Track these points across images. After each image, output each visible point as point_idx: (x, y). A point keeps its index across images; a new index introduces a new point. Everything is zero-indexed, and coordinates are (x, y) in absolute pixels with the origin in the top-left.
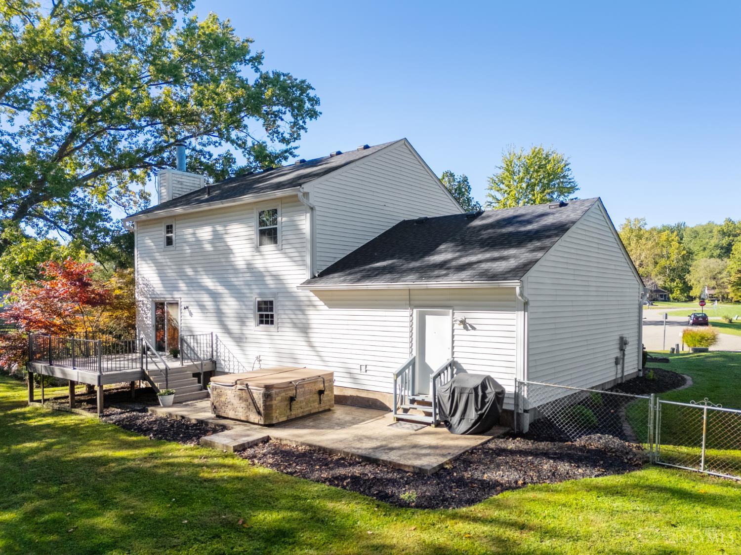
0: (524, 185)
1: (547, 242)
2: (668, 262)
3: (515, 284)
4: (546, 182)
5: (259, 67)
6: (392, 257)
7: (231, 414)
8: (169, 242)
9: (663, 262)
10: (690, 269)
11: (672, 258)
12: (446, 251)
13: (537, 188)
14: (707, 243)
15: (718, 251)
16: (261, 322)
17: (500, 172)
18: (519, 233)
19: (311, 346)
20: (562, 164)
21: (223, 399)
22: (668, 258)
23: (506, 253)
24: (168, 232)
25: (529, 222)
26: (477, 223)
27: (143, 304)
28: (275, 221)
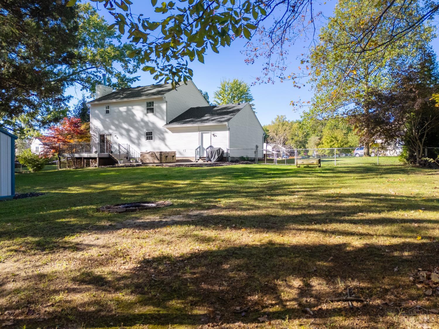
0: (230, 97)
1: (234, 114)
2: (298, 138)
3: (226, 123)
4: (239, 96)
5: (120, 40)
6: (191, 118)
7: (148, 162)
8: (107, 112)
9: (296, 138)
10: (308, 141)
11: (300, 136)
12: (207, 116)
13: (236, 99)
16: (147, 139)
17: (219, 90)
18: (227, 111)
19: (166, 145)
20: (246, 88)
21: (145, 158)
22: (298, 136)
23: (224, 116)
24: (107, 109)
25: (230, 109)
26: (215, 109)
27: (94, 135)
28: (153, 106)
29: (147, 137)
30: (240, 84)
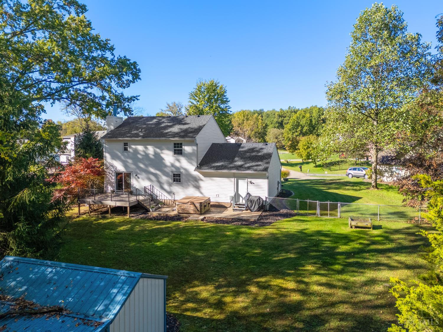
2: (257, 130)
3: (266, 173)
5: (113, 52)
7: (186, 212)
8: (126, 149)
10: (267, 133)
11: (259, 128)
14: (273, 120)
15: (277, 125)
16: (174, 181)
17: (194, 90)
21: (182, 207)
24: (125, 145)
27: (109, 173)
28: (181, 147)
29: (174, 179)
30: (216, 85)
